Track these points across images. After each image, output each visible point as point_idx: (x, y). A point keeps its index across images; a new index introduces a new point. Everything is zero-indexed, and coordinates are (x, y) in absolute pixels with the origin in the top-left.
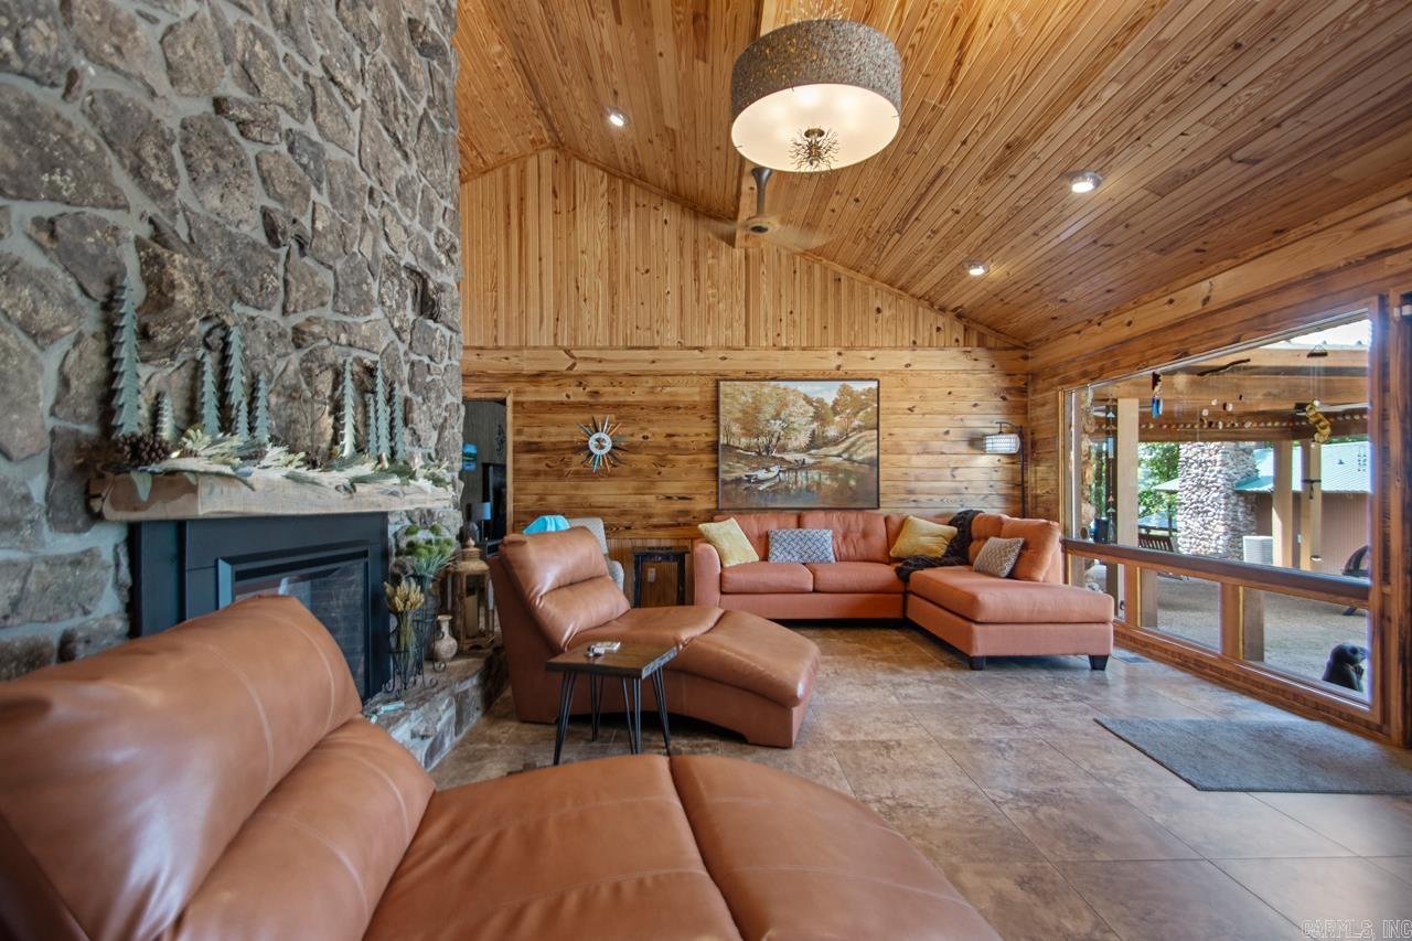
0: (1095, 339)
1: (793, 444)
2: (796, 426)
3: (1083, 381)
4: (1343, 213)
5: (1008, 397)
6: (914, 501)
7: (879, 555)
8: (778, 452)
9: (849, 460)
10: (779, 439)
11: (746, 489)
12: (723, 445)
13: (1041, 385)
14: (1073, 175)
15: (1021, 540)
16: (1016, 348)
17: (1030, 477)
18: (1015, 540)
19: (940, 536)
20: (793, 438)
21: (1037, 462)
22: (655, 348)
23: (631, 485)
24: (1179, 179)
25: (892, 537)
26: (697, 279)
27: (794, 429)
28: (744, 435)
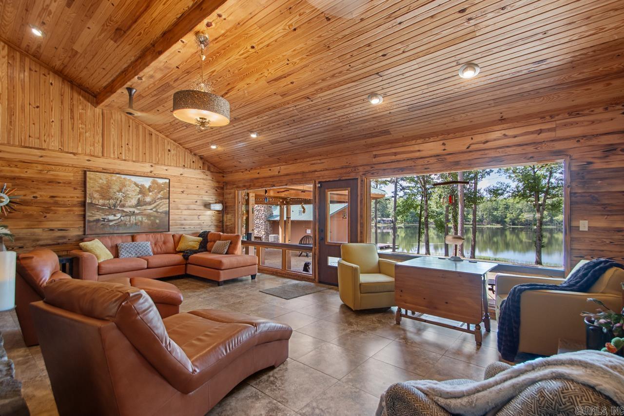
0: (248, 176)
1: (128, 203)
2: (130, 196)
3: (244, 188)
4: (308, 159)
5: (218, 190)
6: (184, 228)
7: (172, 251)
8: (121, 207)
9: (156, 211)
10: (121, 201)
11: (102, 224)
12: (89, 203)
13: (229, 187)
14: (251, 131)
15: (230, 241)
16: (220, 173)
17: (225, 219)
18: (228, 241)
19: (196, 241)
20: (129, 201)
21: (227, 214)
22: (44, 149)
23: (24, 223)
24: (277, 142)
25: (176, 244)
26: (72, 118)
27: (129, 197)
28: (101, 199)
